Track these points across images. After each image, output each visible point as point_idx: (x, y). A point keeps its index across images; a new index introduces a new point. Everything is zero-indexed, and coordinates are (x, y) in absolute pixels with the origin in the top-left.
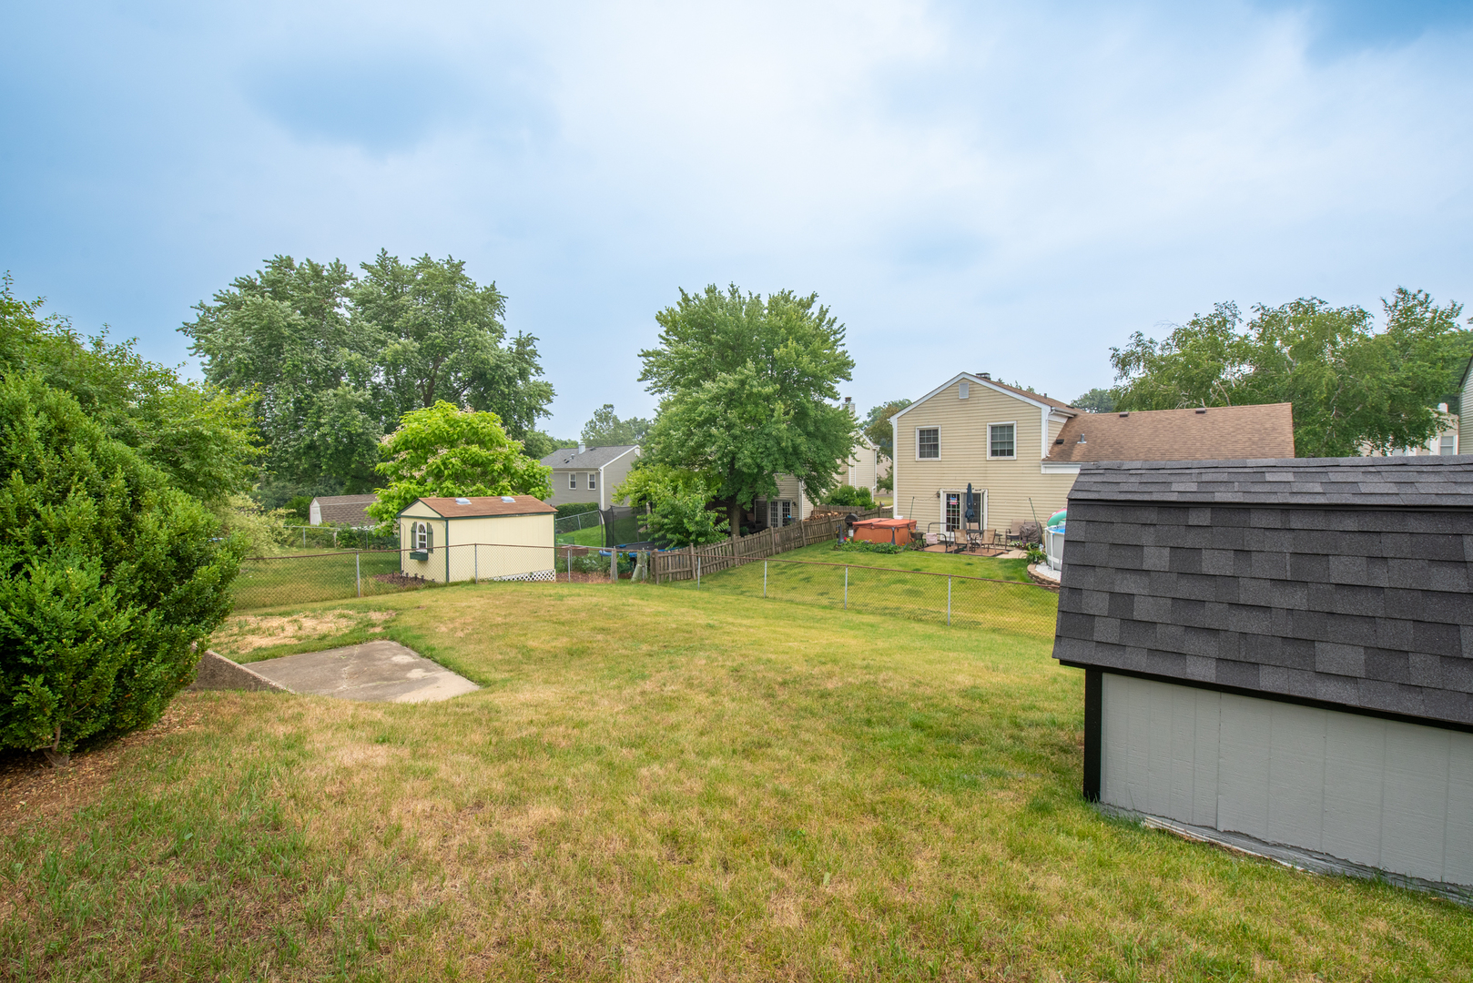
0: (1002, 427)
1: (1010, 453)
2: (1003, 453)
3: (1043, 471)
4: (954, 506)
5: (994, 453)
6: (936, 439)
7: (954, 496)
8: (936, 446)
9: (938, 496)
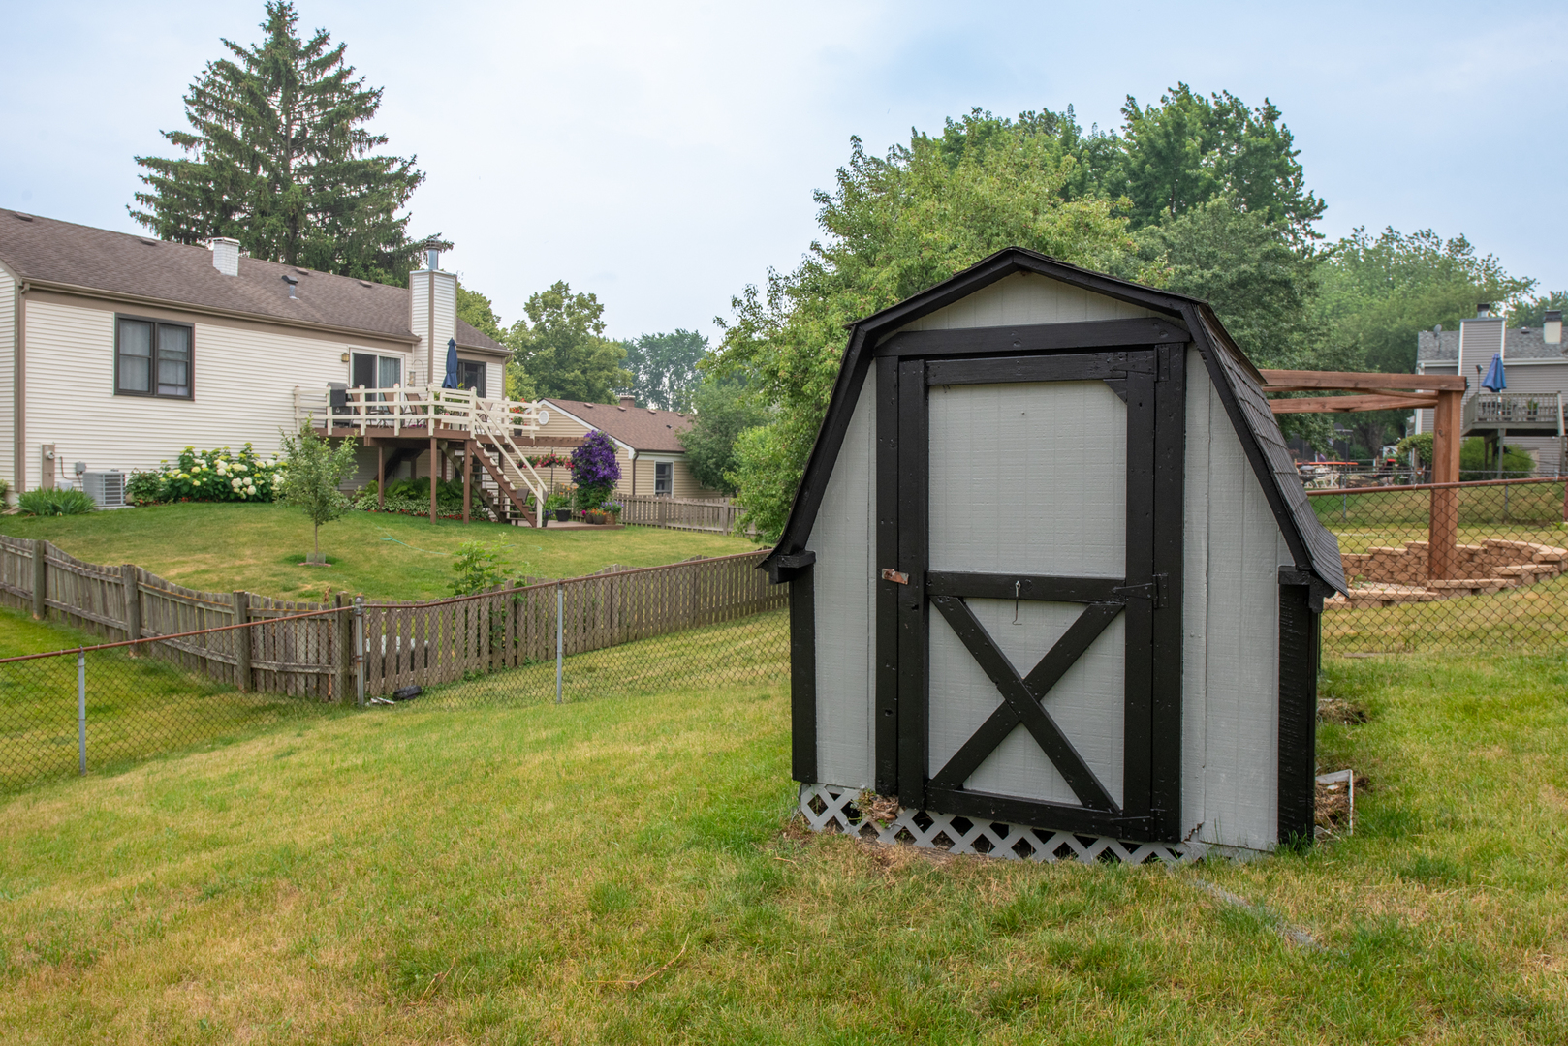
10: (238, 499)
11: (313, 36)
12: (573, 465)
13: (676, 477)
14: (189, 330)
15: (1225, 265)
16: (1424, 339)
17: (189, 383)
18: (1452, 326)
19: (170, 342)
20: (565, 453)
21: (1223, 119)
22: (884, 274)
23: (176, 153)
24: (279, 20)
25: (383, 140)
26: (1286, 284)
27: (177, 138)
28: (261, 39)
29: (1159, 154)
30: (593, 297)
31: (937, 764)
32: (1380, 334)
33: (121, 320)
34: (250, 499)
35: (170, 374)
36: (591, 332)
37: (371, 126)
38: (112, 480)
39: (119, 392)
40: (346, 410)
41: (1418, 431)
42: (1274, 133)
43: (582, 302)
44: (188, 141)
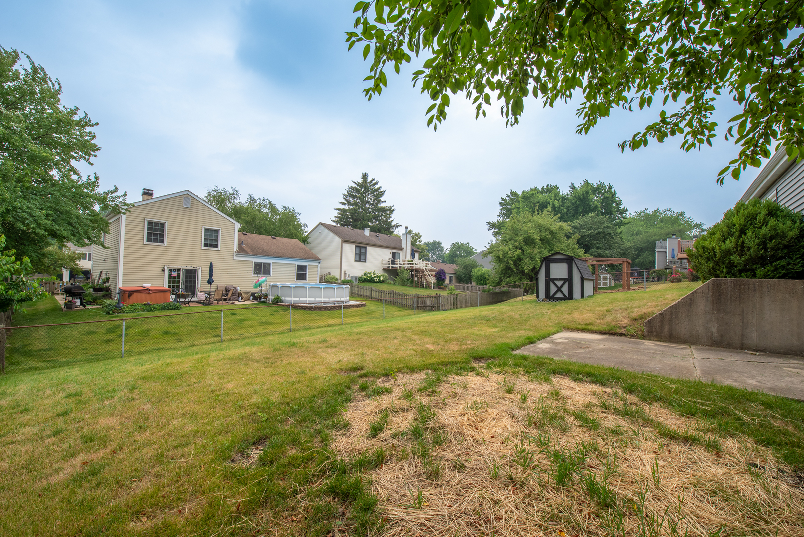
0: (212, 230)
1: (216, 246)
2: (211, 245)
3: (235, 258)
4: (175, 278)
5: (206, 245)
6: (163, 231)
7: (175, 270)
8: (163, 236)
9: (164, 270)
10: (375, 282)
11: (371, 179)
12: (435, 276)
13: (453, 279)
14: (366, 248)
15: (595, 229)
16: (658, 242)
17: (365, 259)
18: (665, 240)
19: (363, 250)
20: (434, 274)
21: (598, 190)
22: (520, 238)
23: (342, 207)
24: (365, 176)
25: (385, 202)
26: (610, 234)
27: (343, 204)
28: (360, 181)
29: (581, 199)
30: (419, 233)
31: (551, 295)
32: (648, 241)
33: (356, 246)
34: (377, 282)
35: (363, 257)
36: (418, 243)
37: (382, 199)
38: (356, 278)
39: (355, 261)
40: (394, 264)
41: (656, 268)
42: (611, 193)
43: (416, 235)
44: (344, 204)
